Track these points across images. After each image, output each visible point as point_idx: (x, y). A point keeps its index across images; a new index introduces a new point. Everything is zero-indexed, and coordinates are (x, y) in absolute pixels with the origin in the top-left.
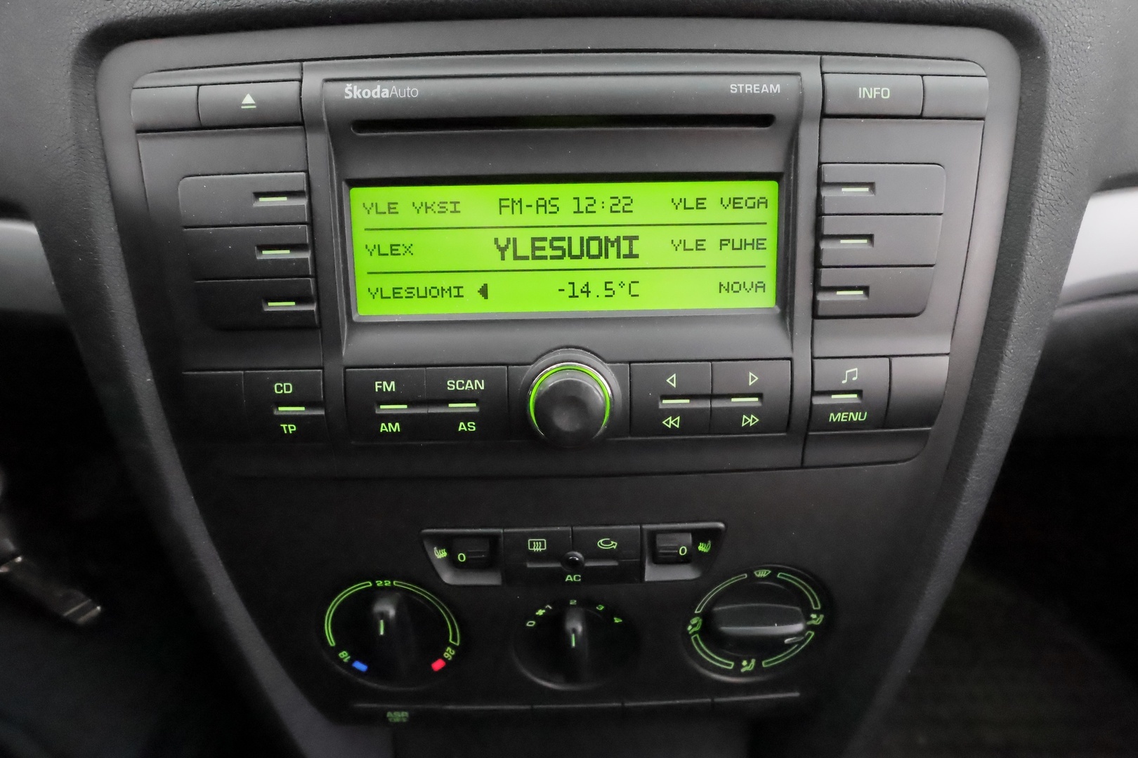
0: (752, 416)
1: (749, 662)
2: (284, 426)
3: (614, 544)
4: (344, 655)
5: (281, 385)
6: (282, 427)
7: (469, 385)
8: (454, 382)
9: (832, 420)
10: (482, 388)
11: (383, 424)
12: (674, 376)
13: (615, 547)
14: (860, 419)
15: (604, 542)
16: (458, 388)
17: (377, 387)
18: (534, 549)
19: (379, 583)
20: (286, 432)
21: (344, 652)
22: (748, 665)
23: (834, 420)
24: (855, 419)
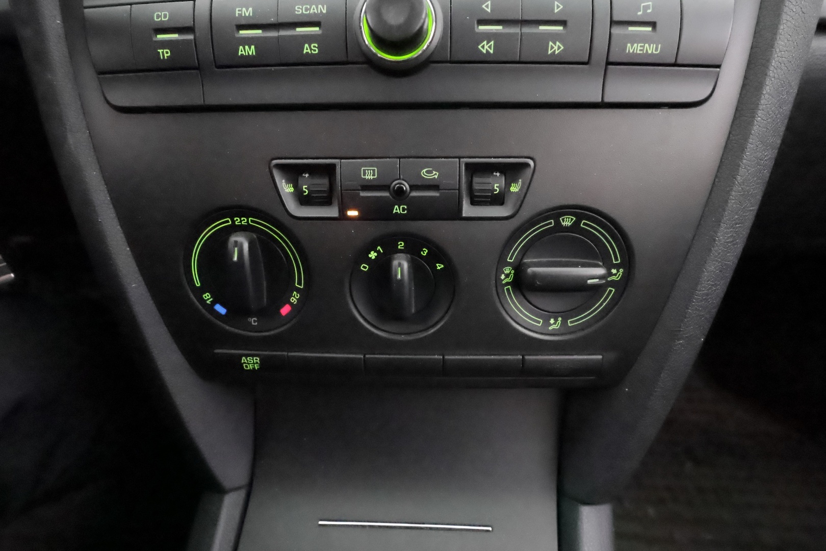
0: (558, 43)
1: (556, 320)
2: (160, 51)
3: (436, 174)
4: (207, 296)
5: (160, 14)
6: (159, 52)
7: (314, 9)
8: (301, 7)
9: (629, 50)
10: (324, 11)
11: (241, 47)
12: (489, 3)
13: (436, 177)
14: (654, 52)
15: (427, 172)
16: (304, 12)
17: (237, 12)
18: (367, 177)
19: (237, 221)
20: (162, 58)
21: (208, 294)
22: (555, 323)
23: (631, 51)
24: (650, 52)
